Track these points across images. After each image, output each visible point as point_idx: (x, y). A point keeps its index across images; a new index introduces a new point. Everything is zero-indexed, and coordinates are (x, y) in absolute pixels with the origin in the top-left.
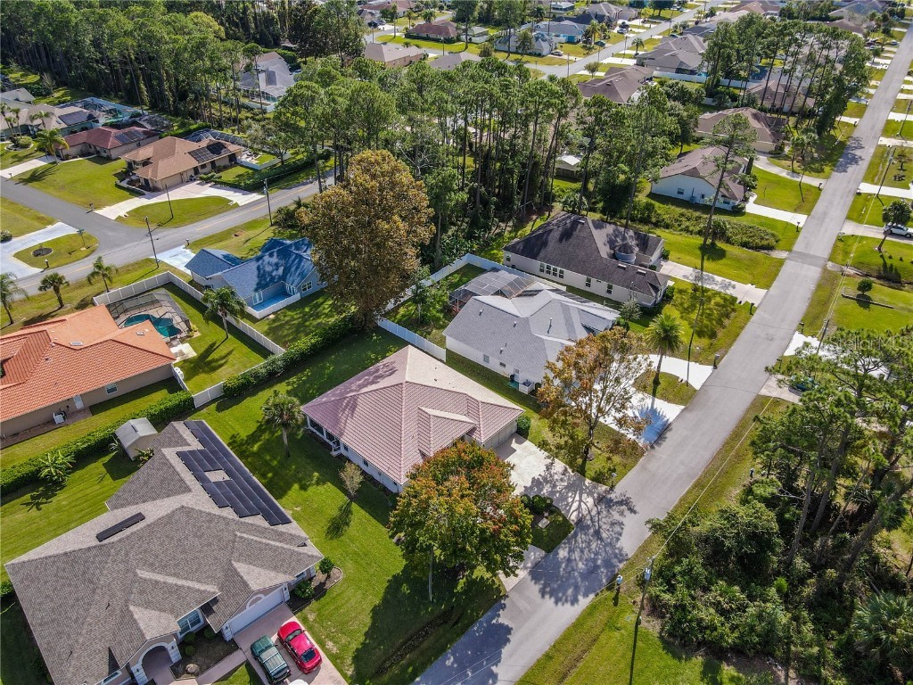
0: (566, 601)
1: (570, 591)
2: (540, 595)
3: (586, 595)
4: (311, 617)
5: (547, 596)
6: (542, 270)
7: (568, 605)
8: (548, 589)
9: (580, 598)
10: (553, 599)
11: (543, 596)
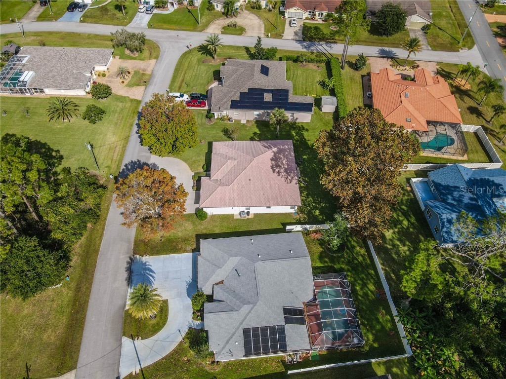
0: (129, 164)
1: (130, 167)
2: (139, 160)
3: (123, 170)
4: (203, 112)
5: (136, 161)
7: (127, 163)
8: (138, 163)
9: (125, 168)
10: (134, 161)
11: (138, 160)
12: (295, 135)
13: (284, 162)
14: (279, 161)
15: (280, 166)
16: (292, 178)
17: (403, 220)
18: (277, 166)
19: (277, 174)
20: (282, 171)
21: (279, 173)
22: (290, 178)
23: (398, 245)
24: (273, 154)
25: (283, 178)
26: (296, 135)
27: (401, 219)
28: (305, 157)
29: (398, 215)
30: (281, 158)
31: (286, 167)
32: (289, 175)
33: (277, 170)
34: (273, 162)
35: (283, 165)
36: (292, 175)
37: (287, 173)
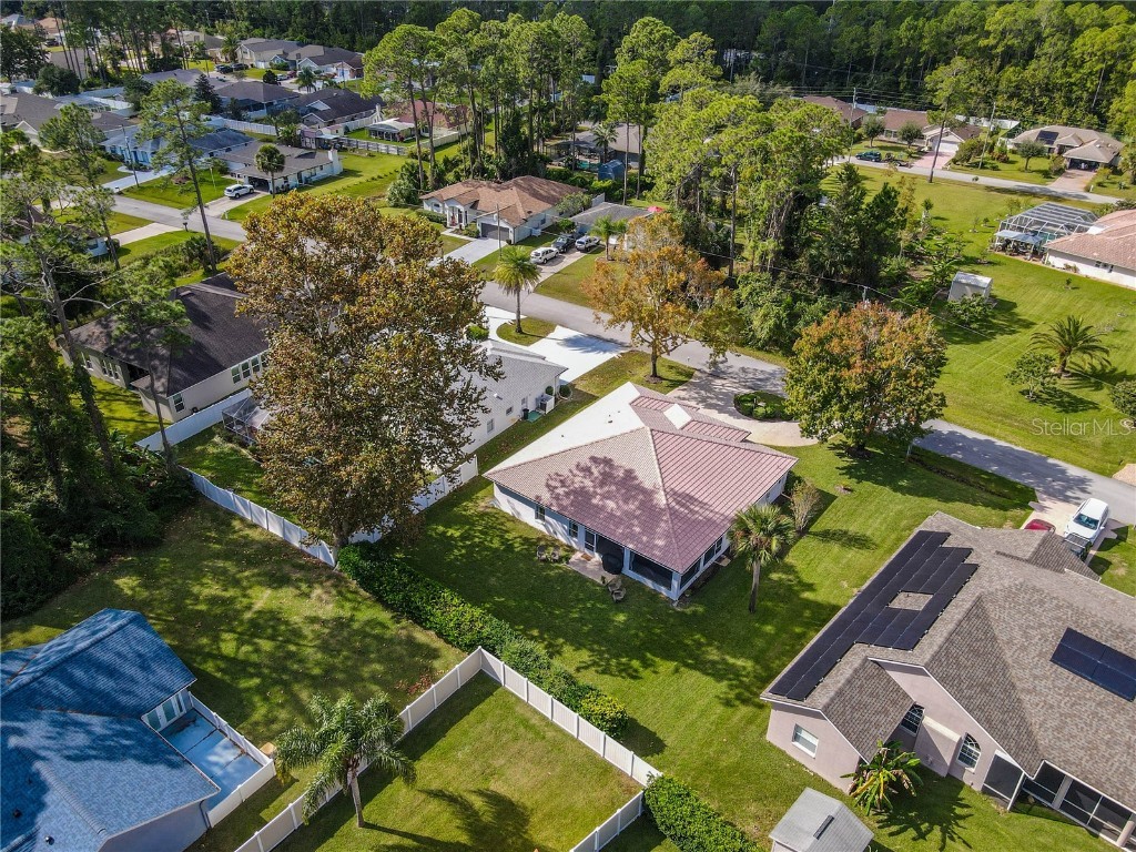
6: (237, 380)
12: (731, 660)
13: (611, 504)
14: (618, 490)
15: (602, 484)
16: (557, 498)
17: (238, 648)
18: (606, 478)
19: (582, 465)
20: (588, 483)
21: (587, 470)
22: (561, 491)
23: (226, 590)
24: (648, 485)
25: (566, 473)
26: (724, 661)
27: (246, 648)
28: (621, 618)
29: (257, 650)
30: (626, 501)
31: (595, 501)
32: (567, 494)
33: (595, 471)
34: (621, 473)
35: (605, 496)
36: (566, 502)
37: (575, 492)
